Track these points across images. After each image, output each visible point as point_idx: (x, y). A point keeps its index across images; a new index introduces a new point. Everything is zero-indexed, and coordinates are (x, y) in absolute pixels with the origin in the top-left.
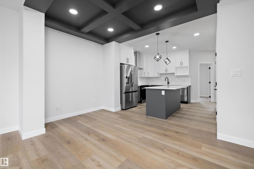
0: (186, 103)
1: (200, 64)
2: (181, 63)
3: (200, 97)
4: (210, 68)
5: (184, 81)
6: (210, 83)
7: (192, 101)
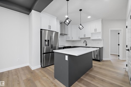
0: (99, 61)
1: (111, 30)
2: (95, 30)
3: (111, 54)
4: (119, 34)
5: (98, 43)
6: (119, 45)
7: (104, 59)
